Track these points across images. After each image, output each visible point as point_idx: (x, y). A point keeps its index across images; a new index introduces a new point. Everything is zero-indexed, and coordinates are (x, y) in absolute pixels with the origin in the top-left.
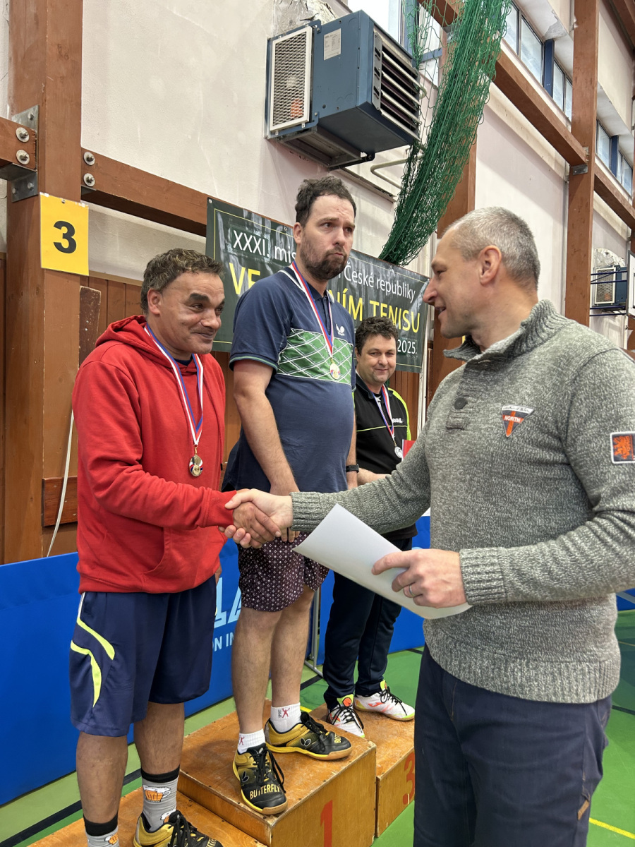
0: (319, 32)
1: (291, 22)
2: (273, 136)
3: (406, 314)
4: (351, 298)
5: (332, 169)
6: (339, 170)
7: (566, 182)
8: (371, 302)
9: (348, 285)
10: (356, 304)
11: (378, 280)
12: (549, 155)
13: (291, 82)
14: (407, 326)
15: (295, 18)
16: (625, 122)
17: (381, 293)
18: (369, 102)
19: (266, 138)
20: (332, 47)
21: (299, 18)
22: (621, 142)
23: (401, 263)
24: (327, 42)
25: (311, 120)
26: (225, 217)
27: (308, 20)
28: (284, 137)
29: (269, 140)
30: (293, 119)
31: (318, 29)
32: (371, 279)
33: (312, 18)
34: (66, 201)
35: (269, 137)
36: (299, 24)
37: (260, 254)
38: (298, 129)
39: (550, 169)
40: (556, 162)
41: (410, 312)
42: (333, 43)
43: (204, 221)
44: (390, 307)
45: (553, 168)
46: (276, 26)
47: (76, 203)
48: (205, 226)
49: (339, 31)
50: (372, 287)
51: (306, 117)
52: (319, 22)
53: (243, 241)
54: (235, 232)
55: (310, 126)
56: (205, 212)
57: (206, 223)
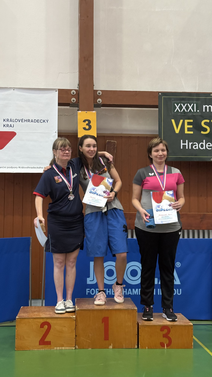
34: (88, 112)
37: (192, 111)
47: (91, 112)
53: (181, 108)
54: (176, 104)
56: (157, 99)
57: (158, 105)
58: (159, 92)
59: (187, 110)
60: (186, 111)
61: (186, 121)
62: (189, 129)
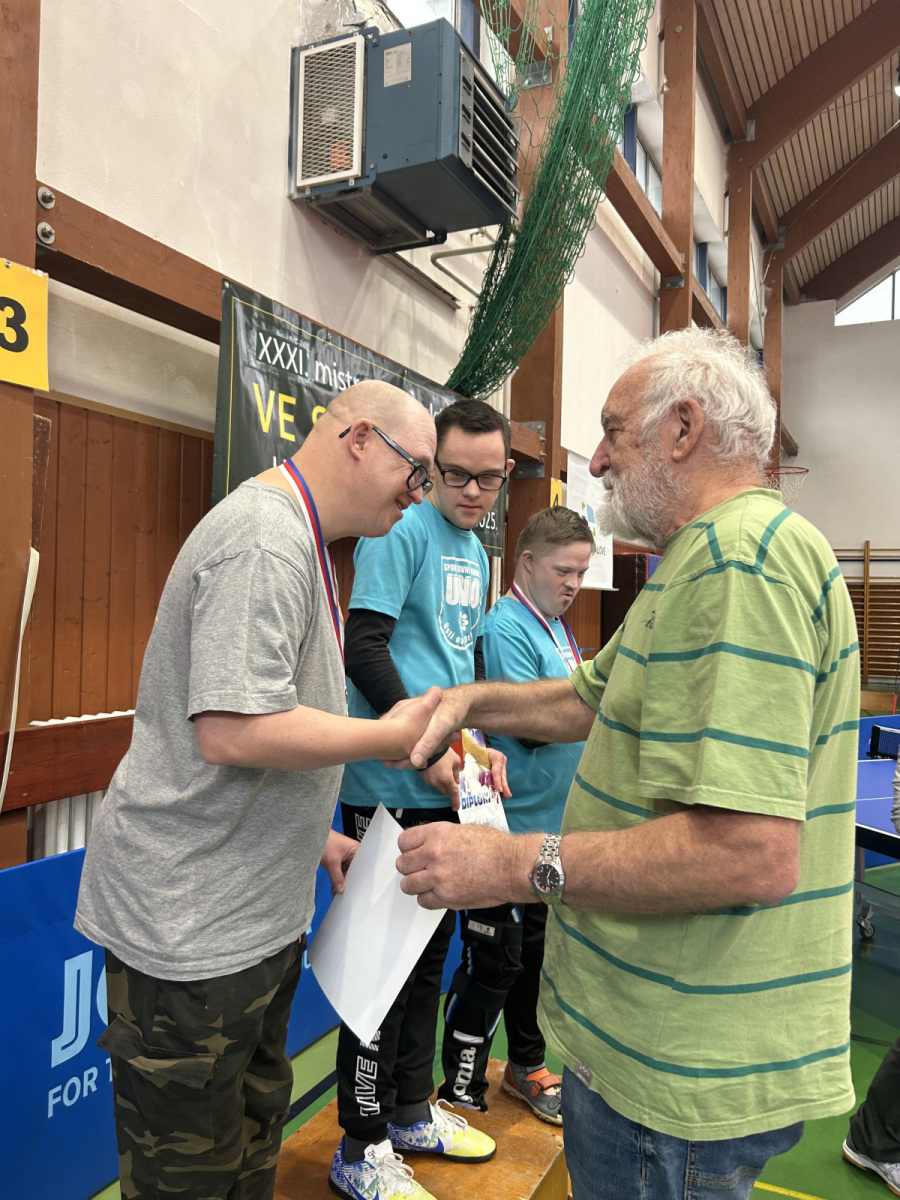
0: (376, 45)
1: (328, 27)
2: (301, 196)
5: (379, 253)
6: (387, 256)
7: (655, 299)
12: (637, 259)
13: (329, 116)
15: (335, 20)
16: (717, 224)
18: (456, 155)
19: (290, 197)
20: (397, 68)
21: (340, 22)
22: (711, 251)
24: (388, 61)
25: (364, 174)
26: (248, 312)
27: (356, 25)
28: (318, 198)
29: (295, 202)
30: (334, 172)
31: (374, 41)
33: (363, 24)
34: (12, 264)
35: (295, 196)
36: (342, 30)
37: (296, 371)
38: (343, 187)
39: (638, 279)
40: (644, 270)
42: (399, 63)
43: (217, 314)
45: (641, 277)
46: (304, 30)
47: (28, 269)
48: (218, 323)
49: (407, 48)
51: (356, 170)
52: (375, 30)
53: (272, 351)
54: (261, 334)
55: (361, 183)
56: (219, 302)
57: (220, 319)
58: (225, 279)
59: (286, 364)
60: (283, 366)
61: (283, 398)
62: (289, 428)
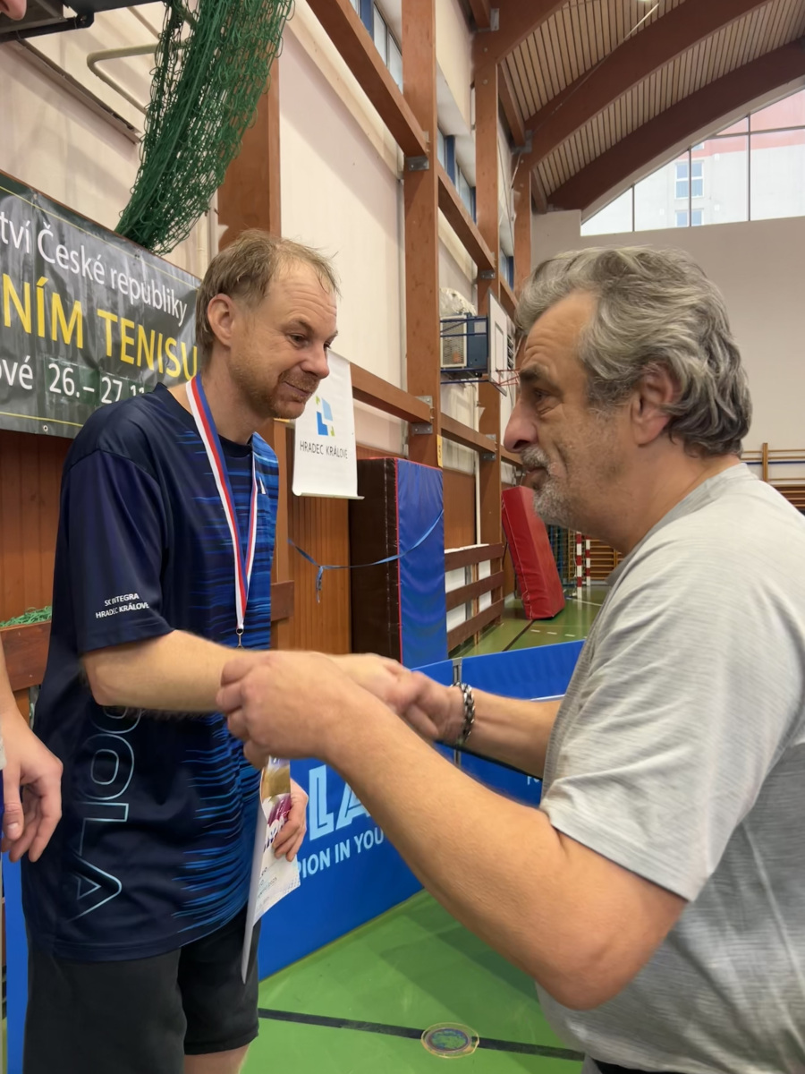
3: (171, 345)
4: (56, 298)
6: (12, 43)
8: (101, 313)
9: (47, 272)
10: (67, 311)
11: (113, 272)
14: (173, 368)
17: (120, 300)
22: (458, 145)
23: (158, 247)
32: (98, 268)
41: (179, 344)
44: (141, 329)
50: (102, 282)
